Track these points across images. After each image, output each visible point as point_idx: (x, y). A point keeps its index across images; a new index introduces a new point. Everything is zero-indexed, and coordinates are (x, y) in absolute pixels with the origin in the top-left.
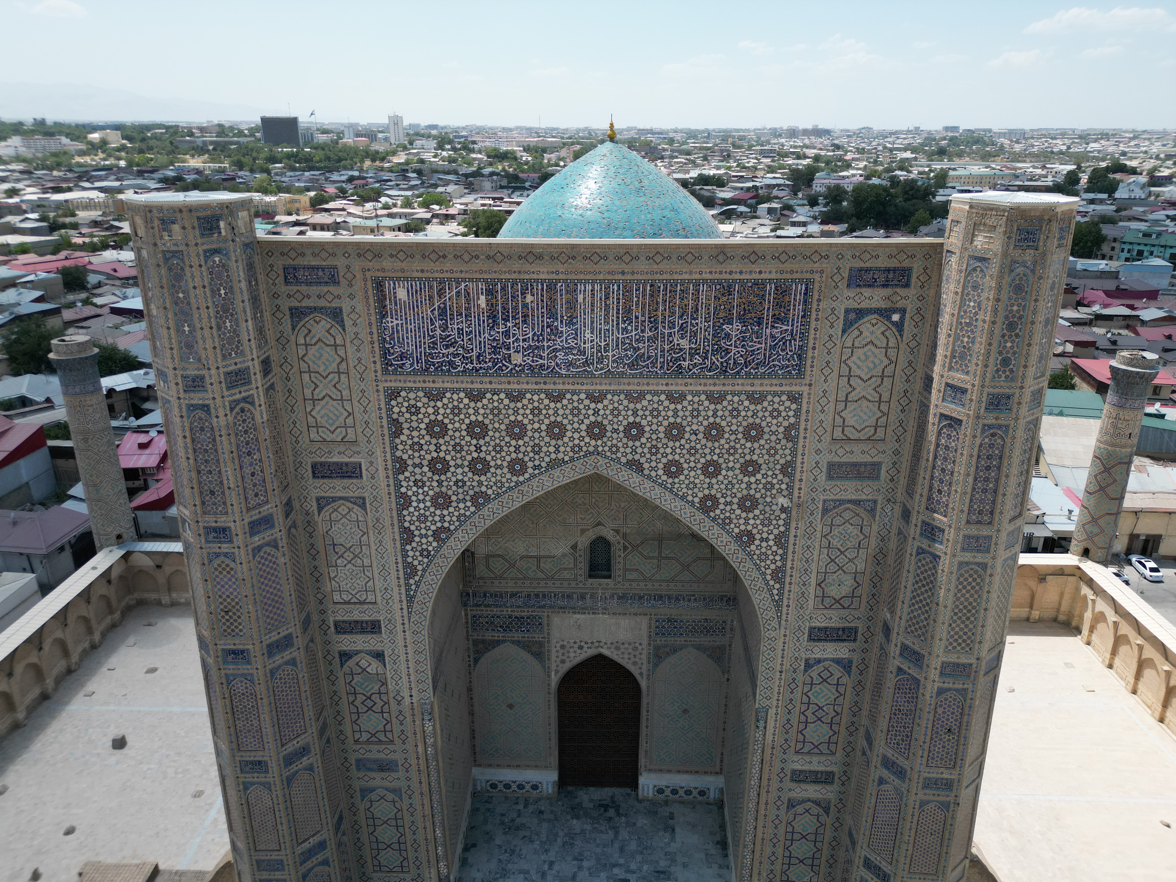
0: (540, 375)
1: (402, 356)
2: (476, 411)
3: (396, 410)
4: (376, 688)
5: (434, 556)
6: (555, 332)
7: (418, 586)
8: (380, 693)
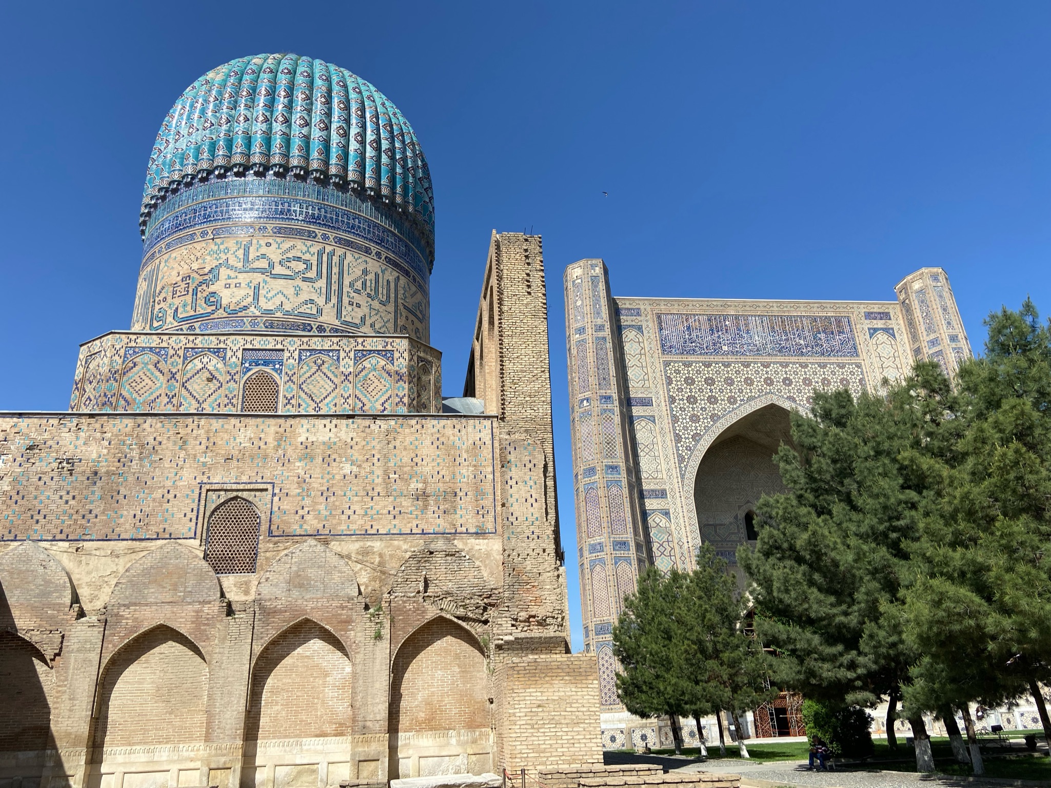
0: (737, 355)
1: (671, 347)
2: (708, 372)
3: (669, 372)
4: (666, 537)
5: (694, 450)
6: (742, 337)
7: (686, 468)
8: (668, 541)
